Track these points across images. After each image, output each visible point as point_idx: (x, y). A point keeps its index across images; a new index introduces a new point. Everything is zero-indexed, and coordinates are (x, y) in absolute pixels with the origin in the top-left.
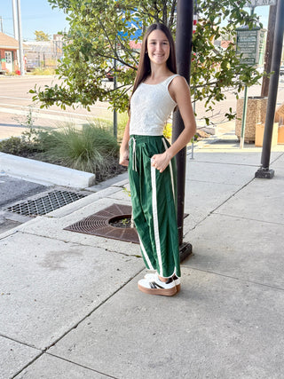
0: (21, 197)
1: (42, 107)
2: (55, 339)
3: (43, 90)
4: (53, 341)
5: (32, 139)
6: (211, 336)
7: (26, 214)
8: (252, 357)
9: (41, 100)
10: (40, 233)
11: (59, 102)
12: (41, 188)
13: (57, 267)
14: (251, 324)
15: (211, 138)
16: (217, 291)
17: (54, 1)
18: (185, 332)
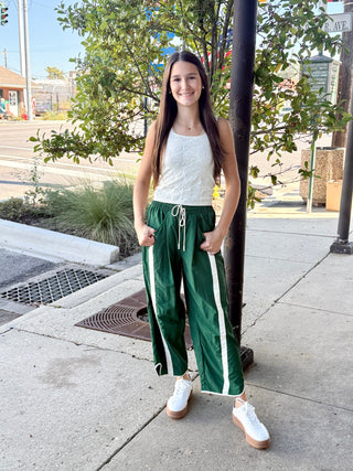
0: (21, 278)
1: (46, 160)
3: (49, 137)
5: (37, 201)
7: (25, 301)
9: (47, 151)
10: (43, 330)
11: (71, 153)
12: (47, 266)
13: (64, 383)
15: (267, 199)
16: (292, 422)
17: (66, 20)
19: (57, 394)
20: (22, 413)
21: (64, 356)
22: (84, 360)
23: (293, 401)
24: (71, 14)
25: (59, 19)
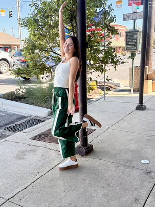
0: (12, 122)
1: (15, 77)
2: (14, 194)
3: (16, 69)
5: (21, 92)
6: (93, 192)
7: (13, 131)
8: (112, 202)
9: (15, 74)
10: (17, 141)
12: (23, 117)
13: (23, 158)
14: (115, 186)
15: (118, 89)
16: (101, 169)
17: (22, 24)
18: (81, 190)
19: (19, 162)
20: (6, 168)
21: (24, 149)
22: (31, 151)
23: (104, 162)
24: (23, 22)
25: (19, 24)
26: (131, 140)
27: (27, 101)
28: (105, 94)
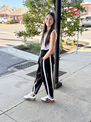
1: (18, 37)
3: (18, 32)
4: (8, 110)
6: (55, 114)
9: (18, 35)
10: (19, 75)
11: (24, 36)
12: (26, 61)
13: (19, 87)
14: (70, 112)
16: (64, 99)
17: (24, 4)
18: (48, 112)
19: (17, 89)
20: (8, 92)
22: (25, 82)
23: (67, 95)
24: (26, 3)
25: (23, 4)
26: (88, 81)
27: (30, 51)
28: (77, 49)
